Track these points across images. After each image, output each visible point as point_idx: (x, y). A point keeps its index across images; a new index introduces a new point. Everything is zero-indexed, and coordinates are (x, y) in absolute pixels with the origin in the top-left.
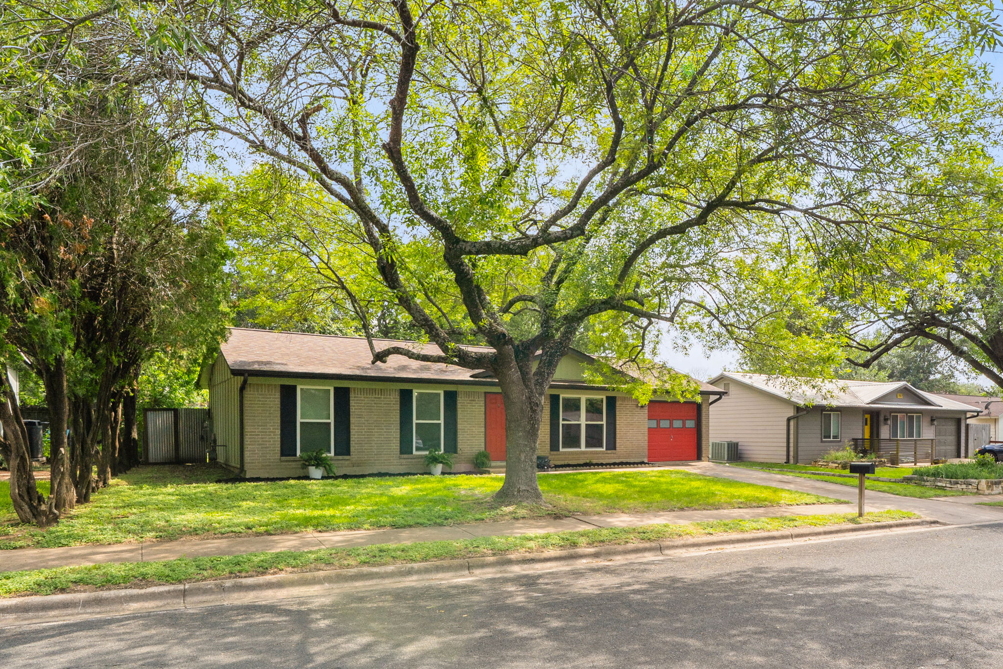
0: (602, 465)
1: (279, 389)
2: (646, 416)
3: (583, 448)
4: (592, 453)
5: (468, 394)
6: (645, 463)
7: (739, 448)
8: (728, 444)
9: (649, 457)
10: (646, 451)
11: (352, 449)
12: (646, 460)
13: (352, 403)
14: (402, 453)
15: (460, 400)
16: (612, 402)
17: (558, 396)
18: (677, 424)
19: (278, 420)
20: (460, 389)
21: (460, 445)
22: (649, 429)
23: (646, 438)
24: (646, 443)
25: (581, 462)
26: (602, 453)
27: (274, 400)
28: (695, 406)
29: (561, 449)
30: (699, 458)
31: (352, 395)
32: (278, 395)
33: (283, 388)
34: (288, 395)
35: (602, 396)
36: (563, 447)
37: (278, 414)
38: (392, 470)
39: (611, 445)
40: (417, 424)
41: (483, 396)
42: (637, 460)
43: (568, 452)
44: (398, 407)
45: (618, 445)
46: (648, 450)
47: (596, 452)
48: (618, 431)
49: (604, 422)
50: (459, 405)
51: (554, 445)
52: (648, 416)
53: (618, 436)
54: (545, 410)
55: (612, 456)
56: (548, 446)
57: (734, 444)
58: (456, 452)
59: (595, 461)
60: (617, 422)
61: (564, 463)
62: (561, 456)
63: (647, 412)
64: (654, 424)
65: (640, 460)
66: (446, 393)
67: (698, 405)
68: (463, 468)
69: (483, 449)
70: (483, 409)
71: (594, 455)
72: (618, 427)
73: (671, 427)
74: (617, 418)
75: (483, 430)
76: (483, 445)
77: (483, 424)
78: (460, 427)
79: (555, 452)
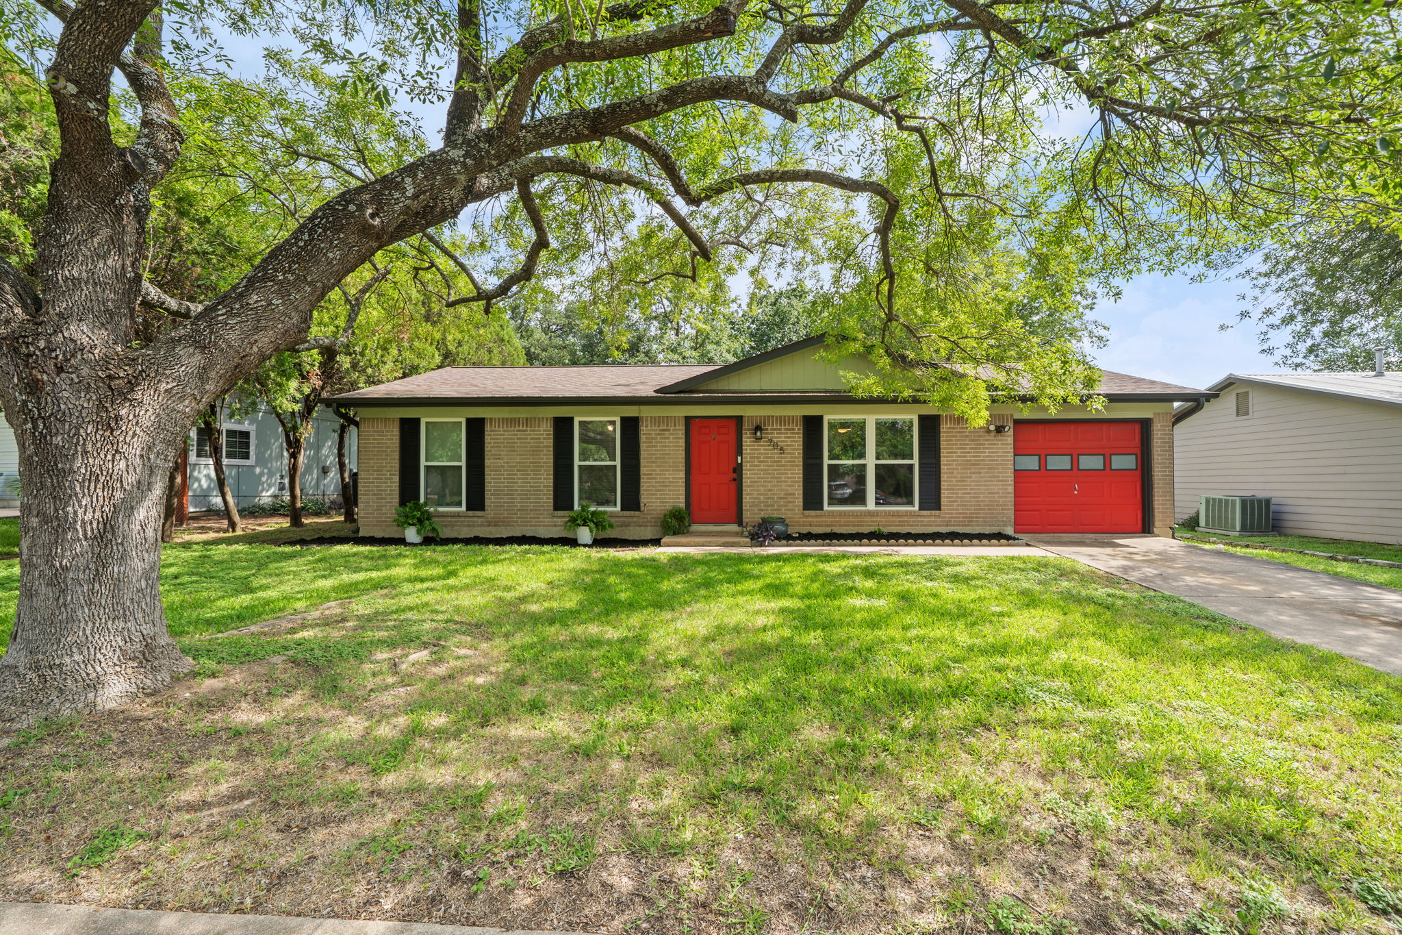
0: (907, 536)
1: (397, 424)
2: (1010, 449)
3: (871, 504)
4: (887, 514)
5: (656, 420)
6: (1008, 538)
7: (1272, 508)
8: (1244, 502)
9: (1016, 524)
10: (1011, 513)
11: (487, 502)
12: (1009, 531)
13: (487, 439)
14: (556, 508)
15: (644, 430)
16: (930, 426)
17: (820, 418)
18: (1091, 462)
19: (396, 465)
20: (645, 412)
21: (644, 498)
22: (1018, 474)
23: (1011, 489)
24: (1011, 498)
25: (866, 530)
26: (911, 514)
27: (392, 438)
28: (1137, 427)
29: (826, 507)
30: (1146, 528)
31: (487, 428)
32: (396, 431)
33: (403, 422)
34: (410, 429)
35: (909, 416)
36: (829, 504)
37: (396, 455)
38: (543, 533)
39: (932, 501)
40: (580, 467)
41: (683, 422)
42: (987, 530)
43: (840, 512)
44: (550, 442)
45: (944, 501)
46: (1017, 509)
47: (897, 514)
48: (944, 477)
49: (915, 461)
50: (643, 438)
51: (812, 500)
52: (1015, 448)
53: (944, 485)
54: (794, 442)
55: (930, 522)
56: (800, 502)
57: (1260, 501)
58: (638, 508)
59: (894, 529)
60: (943, 461)
61: (828, 530)
62: (824, 519)
63: (1010, 440)
64: (1031, 463)
65: (994, 530)
66: (623, 420)
67: (1145, 425)
68: (648, 533)
69: (683, 505)
70: (682, 443)
71: (891, 519)
72: (944, 469)
73: (1075, 468)
74: (943, 453)
75: (682, 475)
76: (682, 499)
77: (682, 466)
78: (643, 470)
79: (812, 513)
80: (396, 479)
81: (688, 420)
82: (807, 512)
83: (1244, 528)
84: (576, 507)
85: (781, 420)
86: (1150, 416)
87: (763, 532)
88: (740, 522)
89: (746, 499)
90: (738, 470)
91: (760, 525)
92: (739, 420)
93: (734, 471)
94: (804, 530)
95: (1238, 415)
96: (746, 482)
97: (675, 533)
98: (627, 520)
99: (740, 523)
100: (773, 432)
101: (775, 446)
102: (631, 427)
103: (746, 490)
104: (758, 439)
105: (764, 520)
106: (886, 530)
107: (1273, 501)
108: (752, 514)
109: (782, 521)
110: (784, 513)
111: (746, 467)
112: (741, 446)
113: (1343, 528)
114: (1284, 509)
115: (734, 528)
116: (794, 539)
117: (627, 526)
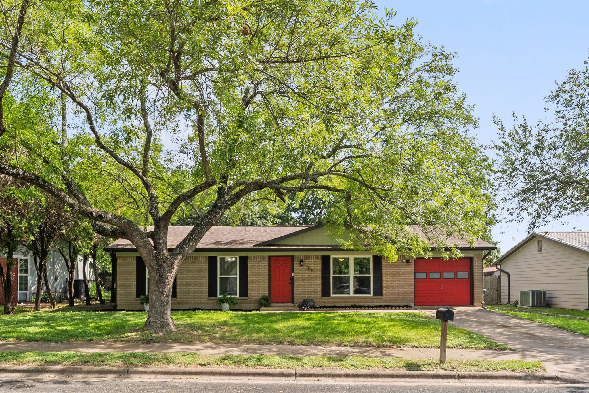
2: (413, 270)
3: (352, 294)
4: (359, 298)
5: (255, 258)
6: (409, 307)
8: (534, 293)
9: (415, 302)
10: (413, 297)
11: (177, 293)
12: (412, 305)
14: (210, 296)
15: (250, 262)
16: (378, 260)
17: (329, 257)
18: (449, 275)
19: (134, 277)
20: (250, 254)
21: (250, 291)
22: (416, 281)
23: (413, 287)
24: (413, 291)
25: (349, 305)
26: (370, 298)
27: (132, 265)
28: (468, 260)
29: (332, 295)
30: (471, 302)
32: (135, 262)
33: (136, 258)
35: (369, 255)
37: (135, 273)
38: (202, 307)
39: (378, 292)
40: (221, 278)
41: (267, 258)
42: (402, 304)
43: (338, 297)
44: (207, 267)
45: (384, 292)
46: (415, 296)
47: (363, 298)
48: (384, 282)
49: (371, 275)
50: (249, 265)
51: (325, 292)
52: (414, 269)
53: (384, 285)
54: (318, 267)
55: (378, 301)
56: (320, 293)
57: (541, 292)
58: (247, 296)
59: (362, 304)
60: (383, 275)
61: (332, 305)
62: (331, 300)
63: (413, 266)
64: (422, 276)
65: (405, 304)
66: (240, 257)
67: (471, 259)
68: (252, 307)
69: (267, 295)
70: (267, 267)
71: (360, 300)
72: (384, 278)
73: (442, 278)
74: (383, 271)
75: (267, 281)
76: (267, 292)
77: (267, 278)
78: (250, 279)
79: (326, 297)
80: (135, 283)
81: (270, 257)
82: (323, 297)
83: (533, 305)
84: (219, 296)
85: (312, 257)
86: (473, 256)
87: (305, 305)
88: (293, 301)
89: (296, 292)
90: (292, 279)
91: (302, 303)
92: (293, 257)
93: (291, 279)
94: (322, 305)
95: (538, 251)
96: (296, 284)
97: (265, 306)
98: (242, 301)
99: (293, 303)
100: (308, 263)
101: (309, 268)
102: (244, 261)
103: (296, 288)
104: (301, 266)
105: (304, 300)
106: (357, 305)
107: (547, 292)
108: (298, 298)
109: (312, 301)
110: (313, 297)
111: (296, 278)
112: (294, 268)
113: (570, 304)
114: (553, 296)
115: (290, 304)
116: (318, 308)
117: (242, 304)
